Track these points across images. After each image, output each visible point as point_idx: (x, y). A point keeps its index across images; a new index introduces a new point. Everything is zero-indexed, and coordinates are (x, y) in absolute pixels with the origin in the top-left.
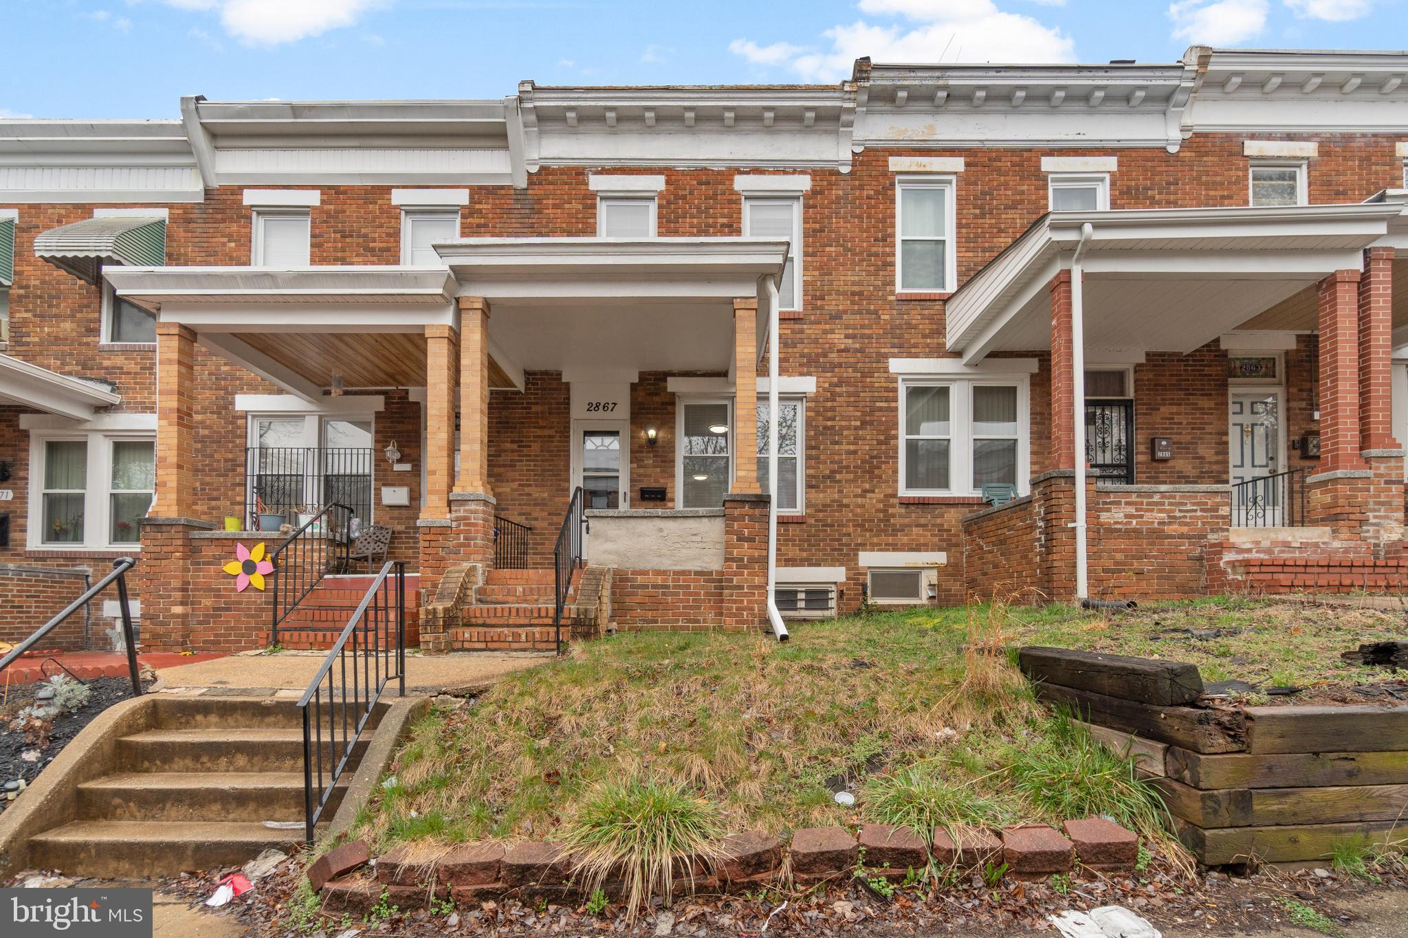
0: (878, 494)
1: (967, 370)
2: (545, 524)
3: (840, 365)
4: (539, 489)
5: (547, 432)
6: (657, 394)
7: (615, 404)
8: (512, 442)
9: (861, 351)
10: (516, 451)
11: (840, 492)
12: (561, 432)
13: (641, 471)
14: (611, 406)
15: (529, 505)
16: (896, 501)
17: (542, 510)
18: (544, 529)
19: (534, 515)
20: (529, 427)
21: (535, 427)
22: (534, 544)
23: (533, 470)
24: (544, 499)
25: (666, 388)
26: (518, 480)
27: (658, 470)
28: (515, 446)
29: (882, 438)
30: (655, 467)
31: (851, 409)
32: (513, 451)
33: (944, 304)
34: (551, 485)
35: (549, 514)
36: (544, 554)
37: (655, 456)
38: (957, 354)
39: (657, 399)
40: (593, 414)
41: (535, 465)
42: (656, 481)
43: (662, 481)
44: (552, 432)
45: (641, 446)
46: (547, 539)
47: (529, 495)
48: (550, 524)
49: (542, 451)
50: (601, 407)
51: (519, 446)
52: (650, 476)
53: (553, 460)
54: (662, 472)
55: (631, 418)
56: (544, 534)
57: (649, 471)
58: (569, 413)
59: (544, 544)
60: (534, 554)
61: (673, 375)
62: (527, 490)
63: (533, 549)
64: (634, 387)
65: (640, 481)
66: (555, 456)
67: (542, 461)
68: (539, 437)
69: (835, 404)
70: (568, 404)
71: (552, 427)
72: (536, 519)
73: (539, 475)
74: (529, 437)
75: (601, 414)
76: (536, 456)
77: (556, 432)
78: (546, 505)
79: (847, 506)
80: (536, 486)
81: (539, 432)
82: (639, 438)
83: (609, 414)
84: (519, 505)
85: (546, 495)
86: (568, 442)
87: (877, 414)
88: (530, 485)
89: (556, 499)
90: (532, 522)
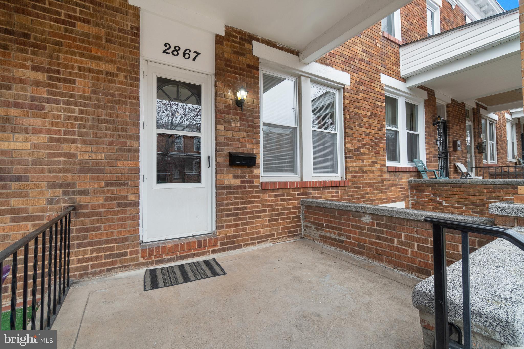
0: (378, 165)
1: (407, 91)
2: (101, 200)
3: (361, 70)
4: (90, 148)
5: (103, 66)
6: (243, 55)
7: (198, 54)
8: (34, 68)
9: (369, 63)
10: (44, 85)
11: (363, 162)
12: (127, 71)
13: (229, 134)
14: (193, 55)
15: (71, 171)
16: (385, 169)
17: (97, 179)
18: (98, 206)
19: (79, 186)
20: (73, 54)
21: (83, 56)
22: (78, 230)
23: (77, 119)
24: (98, 163)
25: (251, 50)
26: (47, 131)
27: (245, 134)
28: (42, 77)
29: (379, 126)
30: (242, 131)
31: (366, 103)
32: (36, 83)
33: (399, 47)
34: (111, 143)
35: (107, 185)
36: (100, 243)
37: (241, 119)
38: (404, 80)
39: (242, 59)
40: (170, 59)
41: (81, 112)
42: (244, 146)
43: (249, 146)
44: (113, 69)
45: (228, 107)
46: (102, 221)
47: (73, 155)
48: (108, 199)
49: (94, 92)
50: (181, 52)
51: (50, 78)
52: (237, 140)
53: (113, 108)
54: (249, 136)
55: (216, 74)
56: (99, 214)
57: (237, 135)
58: (138, 48)
59: (99, 228)
60: (79, 246)
61: (258, 40)
62: (66, 148)
63: (78, 238)
64: (219, 40)
65: (227, 145)
66: (117, 102)
67: (95, 106)
68: (90, 70)
69: (359, 98)
70: (138, 36)
71: (112, 62)
72: (84, 192)
73: (90, 127)
74: (73, 67)
75: (180, 60)
76: (83, 97)
77: (119, 69)
78: (102, 171)
79: (366, 173)
80: (84, 142)
81: (90, 64)
82: (226, 97)
83: (189, 63)
84: (50, 171)
85: (102, 157)
86: (138, 86)
87: (378, 109)
88: (73, 141)
89: (120, 163)
90: (77, 198)
